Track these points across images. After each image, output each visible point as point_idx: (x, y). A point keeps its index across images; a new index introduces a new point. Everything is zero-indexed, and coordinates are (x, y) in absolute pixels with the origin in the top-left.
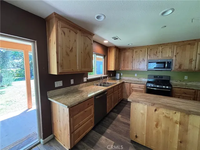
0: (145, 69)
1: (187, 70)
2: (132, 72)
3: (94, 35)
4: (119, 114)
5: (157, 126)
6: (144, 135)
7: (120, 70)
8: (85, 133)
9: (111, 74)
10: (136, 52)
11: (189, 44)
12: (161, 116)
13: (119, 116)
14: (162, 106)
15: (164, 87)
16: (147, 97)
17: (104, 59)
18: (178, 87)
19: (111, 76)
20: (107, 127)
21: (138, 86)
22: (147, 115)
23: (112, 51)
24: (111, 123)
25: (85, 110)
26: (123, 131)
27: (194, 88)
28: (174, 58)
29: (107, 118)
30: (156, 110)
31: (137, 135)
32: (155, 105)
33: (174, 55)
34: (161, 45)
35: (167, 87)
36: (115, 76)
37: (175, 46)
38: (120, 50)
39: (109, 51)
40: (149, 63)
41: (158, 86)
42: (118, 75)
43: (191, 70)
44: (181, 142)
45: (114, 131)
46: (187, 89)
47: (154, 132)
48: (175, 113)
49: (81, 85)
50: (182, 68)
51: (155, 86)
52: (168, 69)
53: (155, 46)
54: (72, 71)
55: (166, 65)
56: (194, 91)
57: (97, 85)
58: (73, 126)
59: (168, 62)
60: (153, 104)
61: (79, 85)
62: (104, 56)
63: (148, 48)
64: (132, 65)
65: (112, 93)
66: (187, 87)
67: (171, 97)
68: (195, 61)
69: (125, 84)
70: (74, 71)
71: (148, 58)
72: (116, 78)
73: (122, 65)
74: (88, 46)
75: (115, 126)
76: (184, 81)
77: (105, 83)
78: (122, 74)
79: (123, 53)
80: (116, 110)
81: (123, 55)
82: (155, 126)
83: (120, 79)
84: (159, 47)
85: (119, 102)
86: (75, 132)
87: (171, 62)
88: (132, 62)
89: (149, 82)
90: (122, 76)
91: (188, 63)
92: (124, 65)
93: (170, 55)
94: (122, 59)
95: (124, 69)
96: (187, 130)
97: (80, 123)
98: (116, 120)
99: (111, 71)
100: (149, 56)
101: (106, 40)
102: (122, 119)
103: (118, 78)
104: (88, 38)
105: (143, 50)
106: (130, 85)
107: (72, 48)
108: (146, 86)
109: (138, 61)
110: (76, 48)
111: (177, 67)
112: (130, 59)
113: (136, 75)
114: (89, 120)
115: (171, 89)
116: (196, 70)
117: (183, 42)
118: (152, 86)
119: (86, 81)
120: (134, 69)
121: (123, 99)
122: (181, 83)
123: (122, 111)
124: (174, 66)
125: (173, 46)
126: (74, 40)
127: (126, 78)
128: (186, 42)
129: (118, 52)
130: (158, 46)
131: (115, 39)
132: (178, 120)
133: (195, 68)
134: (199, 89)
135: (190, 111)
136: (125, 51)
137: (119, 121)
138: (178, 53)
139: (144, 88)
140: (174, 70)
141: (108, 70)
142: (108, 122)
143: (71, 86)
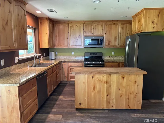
0: (82, 46)
1: (113, 46)
2: (69, 50)
3: (27, 4)
4: (60, 95)
5: (94, 89)
6: (86, 100)
7: (55, 47)
8: (32, 115)
9: (44, 53)
10: (72, 26)
11: (114, 24)
12: (96, 81)
13: (61, 97)
14: (96, 73)
15: (98, 62)
16: (86, 69)
17: (34, 33)
18: (108, 61)
19: (44, 55)
20: (52, 108)
21: (76, 65)
22: (88, 82)
23: (44, 23)
24: (55, 104)
25: (31, 90)
26: (68, 106)
27: (118, 61)
28: (105, 36)
29: (48, 102)
30: (93, 77)
31: (81, 102)
32: (92, 73)
33: (105, 33)
34: (94, 21)
35: (101, 62)
36: (49, 55)
37: (105, 25)
38: (53, 23)
39: (41, 23)
40: (85, 39)
41: (93, 62)
42: (53, 54)
43: (116, 46)
44: (108, 95)
45: (59, 108)
46: (114, 62)
47: (93, 94)
48: (104, 76)
49: (13, 67)
50: (110, 45)
51: (91, 62)
52: (101, 46)
53: (90, 22)
54: (9, 48)
55: (99, 42)
56: (117, 63)
57: (31, 67)
58: (23, 107)
59: (100, 39)
60: (91, 73)
61: (10, 67)
62: (35, 30)
63: (83, 24)
64: (68, 41)
65: (51, 74)
66: (113, 61)
67: (104, 67)
68: (118, 39)
69: (63, 63)
70: (11, 49)
71: (84, 35)
72: (50, 58)
73: (57, 41)
74: (22, 18)
75: (59, 105)
76: (113, 56)
77: (40, 64)
78: (57, 53)
79: (57, 27)
80: (56, 93)
81: (57, 28)
82: (93, 90)
83: (55, 59)
84: (93, 24)
85: (58, 85)
86: (25, 112)
87: (102, 39)
88: (68, 38)
89: (85, 60)
90: (57, 55)
91: (114, 40)
92: (59, 41)
93: (102, 33)
94: (56, 34)
95: (60, 46)
96: (110, 86)
97: (27, 104)
98: (58, 100)
99: (45, 48)
100: (84, 32)
101: (38, 10)
102: (64, 99)
103: (53, 58)
104: (22, 8)
105: (79, 25)
106: (68, 65)
107: (8, 20)
108: (84, 64)
109: (74, 37)
110: (11, 20)
111: (107, 44)
112: (66, 34)
113: (73, 53)
114: (34, 102)
115: (103, 64)
116: (119, 46)
117: (110, 21)
118: (89, 62)
119: (17, 62)
120: (70, 46)
121: (61, 81)
122: (110, 58)
123: (63, 92)
124: (105, 44)
125: (103, 24)
126: (9, 12)
127: (62, 57)
128: (112, 22)
129: (51, 25)
130: (92, 22)
131: (50, 11)
132: (106, 81)
133: (118, 44)
134: (120, 61)
135: (111, 72)
136: (59, 24)
137: (62, 100)
138: (107, 31)
139: (82, 66)
140: (105, 47)
141: (41, 48)
142: (51, 104)
143: (3, 68)
